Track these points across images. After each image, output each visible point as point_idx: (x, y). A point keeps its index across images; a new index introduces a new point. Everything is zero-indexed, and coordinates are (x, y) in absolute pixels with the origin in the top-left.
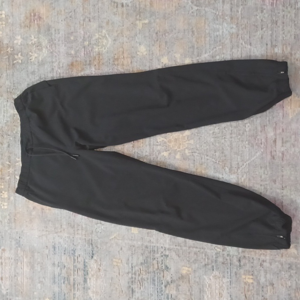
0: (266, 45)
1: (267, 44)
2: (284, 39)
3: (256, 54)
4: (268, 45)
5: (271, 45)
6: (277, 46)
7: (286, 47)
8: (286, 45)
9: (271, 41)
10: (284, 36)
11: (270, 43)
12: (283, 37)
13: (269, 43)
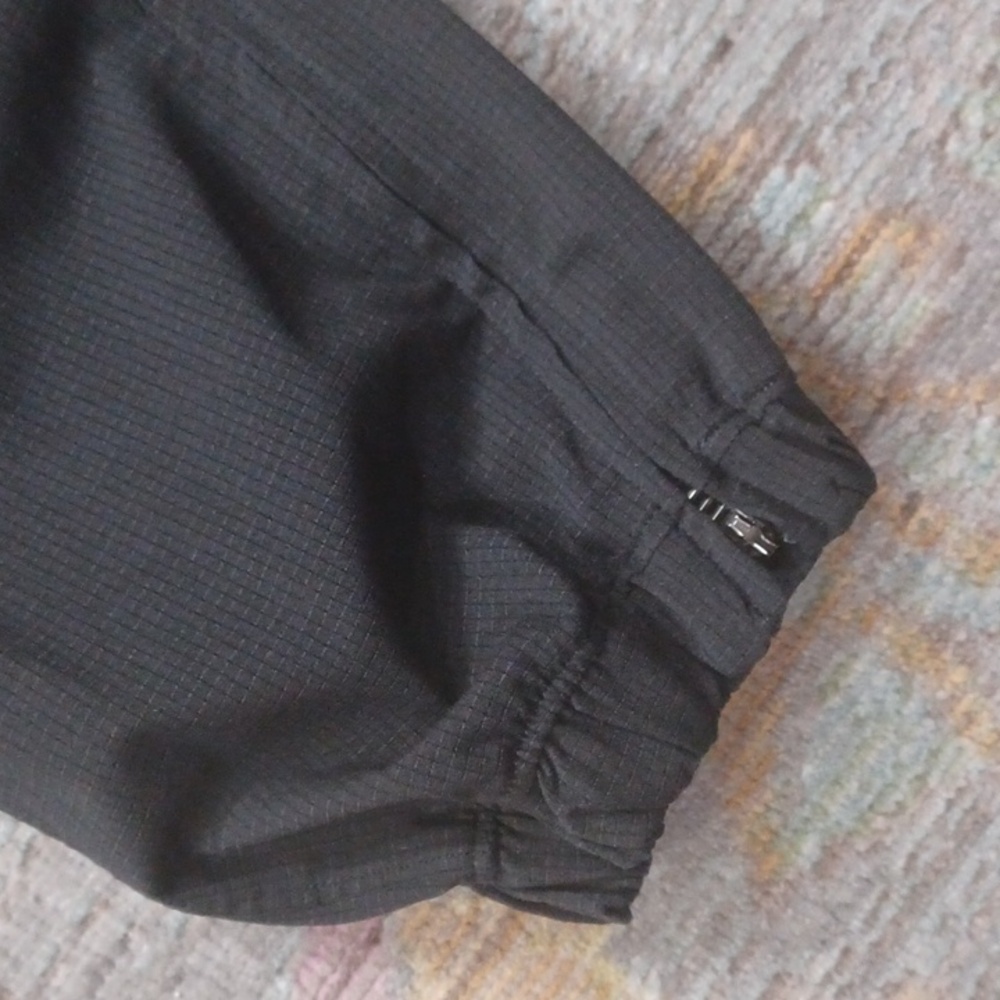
0: (707, 46)
1: (724, 46)
2: (952, 146)
3: (528, 55)
4: (735, 66)
5: (767, 94)
6: (815, 160)
7: (906, 260)
8: (923, 232)
9: (799, 49)
10: (974, 119)
11: (770, 66)
12: (956, 119)
13: (761, 55)
